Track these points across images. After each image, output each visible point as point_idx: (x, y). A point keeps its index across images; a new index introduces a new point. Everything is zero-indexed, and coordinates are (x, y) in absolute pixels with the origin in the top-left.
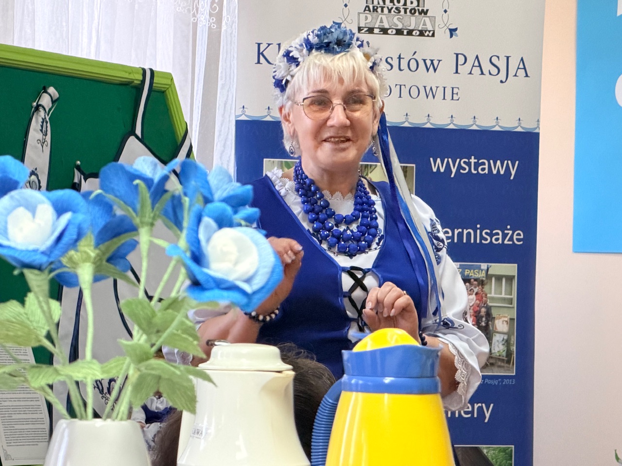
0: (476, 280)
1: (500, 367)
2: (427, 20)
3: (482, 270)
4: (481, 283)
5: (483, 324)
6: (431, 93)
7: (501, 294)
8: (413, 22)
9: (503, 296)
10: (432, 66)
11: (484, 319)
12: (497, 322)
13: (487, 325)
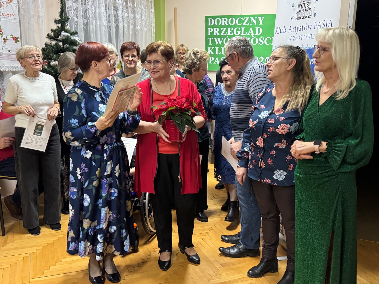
2: (310, 11)
6: (309, 37)
8: (307, 13)
10: (310, 27)
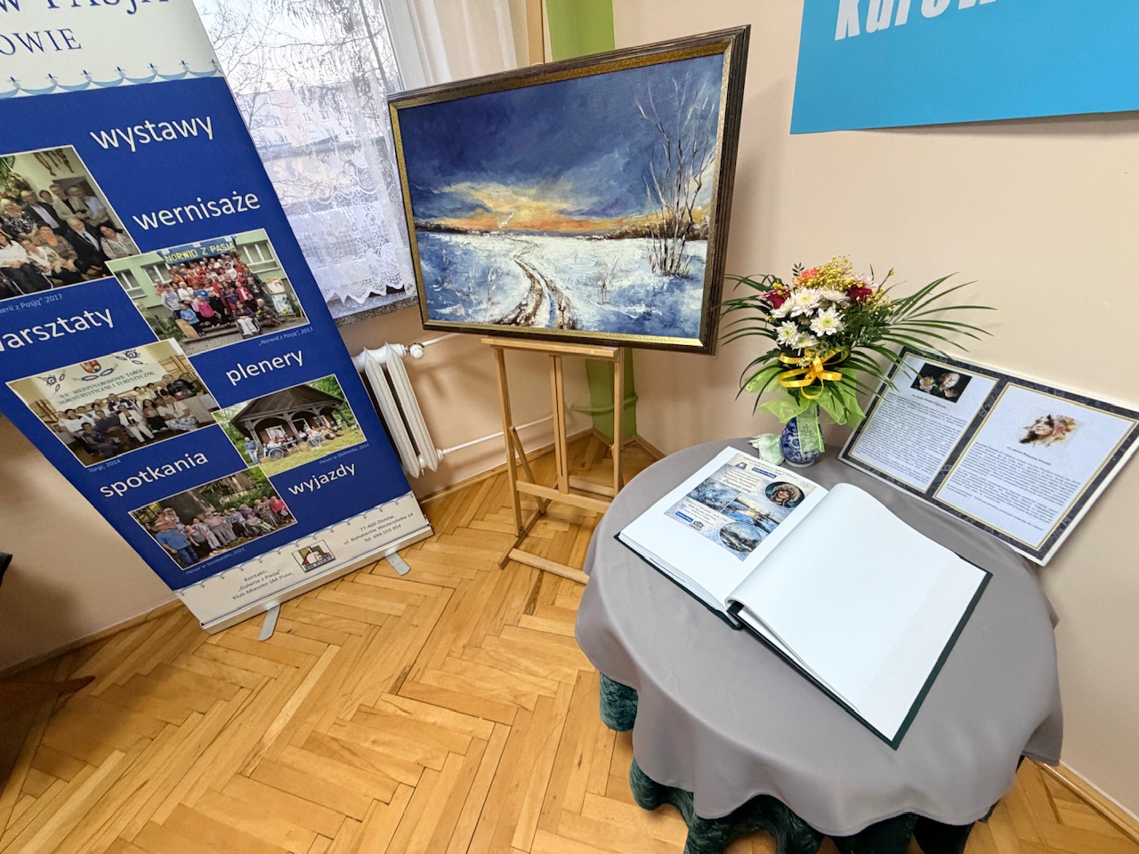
0: (226, 254)
1: (291, 321)
3: (228, 243)
4: (234, 256)
5: (256, 291)
7: (260, 260)
9: (264, 261)
11: (255, 287)
12: (269, 286)
13: (260, 289)
